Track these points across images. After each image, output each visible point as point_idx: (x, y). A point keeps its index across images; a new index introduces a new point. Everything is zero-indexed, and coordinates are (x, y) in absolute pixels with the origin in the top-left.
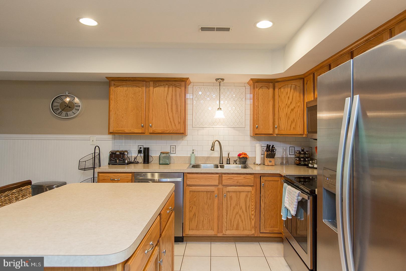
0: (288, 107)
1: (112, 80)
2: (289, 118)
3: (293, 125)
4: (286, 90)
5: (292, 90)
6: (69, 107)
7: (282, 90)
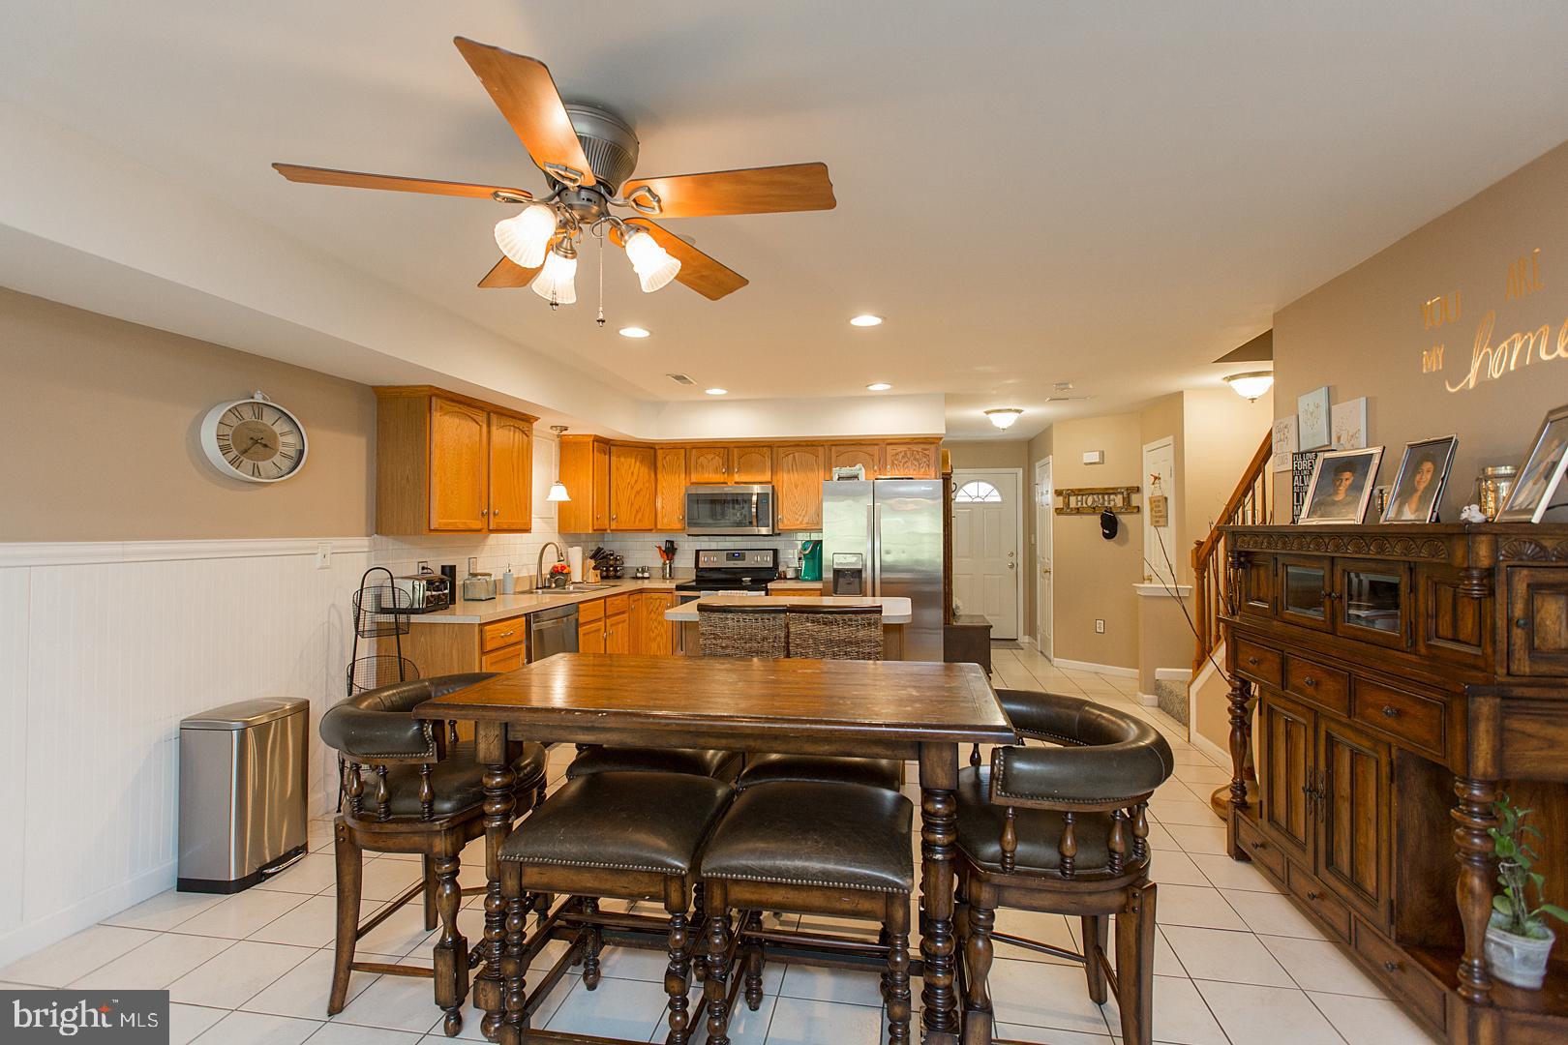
0: (632, 488)
1: (437, 396)
2: (632, 504)
3: (639, 516)
4: (629, 460)
5: (638, 463)
6: (265, 446)
7: (622, 459)
